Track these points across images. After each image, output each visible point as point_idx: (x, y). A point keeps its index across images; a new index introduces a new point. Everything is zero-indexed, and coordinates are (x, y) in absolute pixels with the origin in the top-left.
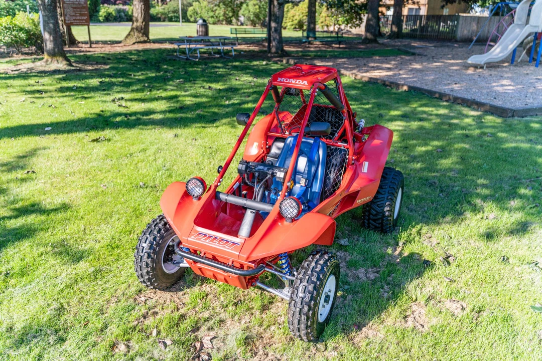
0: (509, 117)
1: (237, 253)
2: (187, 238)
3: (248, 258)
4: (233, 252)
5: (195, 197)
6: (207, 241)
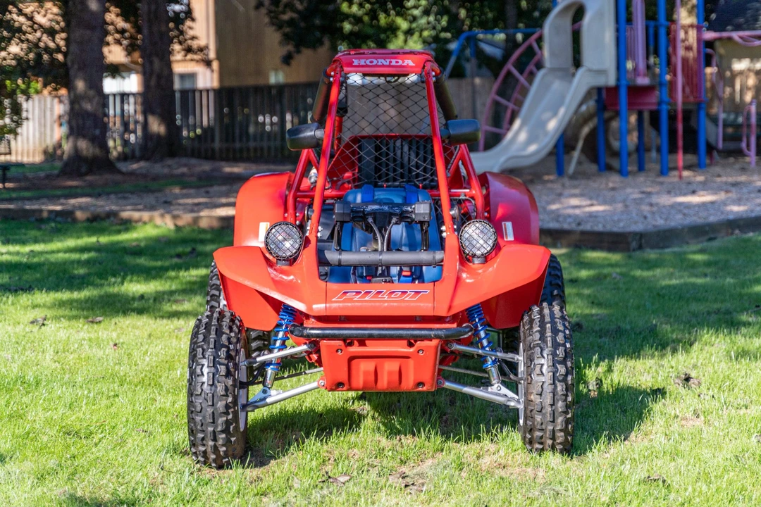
0: (634, 250)
1: (430, 305)
2: (324, 305)
3: (450, 308)
4: (422, 305)
5: (284, 260)
6: (367, 299)
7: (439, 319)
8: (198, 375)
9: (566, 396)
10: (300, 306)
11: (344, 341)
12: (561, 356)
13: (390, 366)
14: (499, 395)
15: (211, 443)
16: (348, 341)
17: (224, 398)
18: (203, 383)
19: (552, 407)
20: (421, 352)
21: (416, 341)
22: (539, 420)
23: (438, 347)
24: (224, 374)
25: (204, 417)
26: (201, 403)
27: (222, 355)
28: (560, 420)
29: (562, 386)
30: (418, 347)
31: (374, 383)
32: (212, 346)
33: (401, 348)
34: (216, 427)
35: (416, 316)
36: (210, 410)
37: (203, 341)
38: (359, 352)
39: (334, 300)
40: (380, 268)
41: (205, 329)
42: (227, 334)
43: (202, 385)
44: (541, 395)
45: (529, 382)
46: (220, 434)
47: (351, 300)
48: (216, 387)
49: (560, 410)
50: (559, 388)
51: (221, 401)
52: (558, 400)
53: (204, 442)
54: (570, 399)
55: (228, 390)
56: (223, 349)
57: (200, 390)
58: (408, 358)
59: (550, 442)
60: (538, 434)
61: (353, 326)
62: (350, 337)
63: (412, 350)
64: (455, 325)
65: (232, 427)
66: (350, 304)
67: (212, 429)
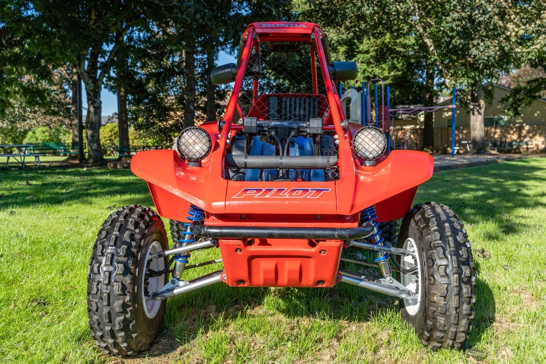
1: (333, 203)
2: (224, 203)
3: (353, 206)
4: (325, 203)
5: (195, 162)
6: (267, 197)
7: (340, 218)
8: (95, 274)
9: (471, 298)
10: (201, 204)
11: (244, 240)
12: (464, 256)
13: (291, 266)
14: (390, 287)
15: (111, 341)
16: (247, 241)
17: (121, 297)
18: (99, 282)
19: (456, 310)
20: (323, 252)
21: (318, 241)
22: (442, 322)
23: (340, 247)
24: (121, 273)
25: (101, 316)
26: (96, 303)
27: (121, 253)
28: (464, 322)
29: (468, 288)
30: (320, 247)
31: (274, 280)
32: (112, 243)
33: (301, 247)
34: (114, 326)
35: (316, 215)
36: (106, 310)
37: (105, 238)
38: (259, 251)
39: (233, 197)
40: (281, 171)
41: (110, 225)
42: (132, 230)
43: (98, 285)
44: (445, 297)
45: (432, 282)
46: (119, 333)
47: (251, 198)
48: (113, 286)
49: (465, 312)
50: (464, 290)
51: (117, 300)
52: (463, 303)
53: (104, 339)
54: (474, 301)
55: (126, 288)
56: (123, 246)
57: (96, 290)
58: (309, 257)
59: (450, 342)
60: (438, 334)
61: (254, 224)
62: (250, 236)
63: (313, 250)
64: (356, 225)
65: (131, 325)
66: (250, 202)
67: (110, 328)
